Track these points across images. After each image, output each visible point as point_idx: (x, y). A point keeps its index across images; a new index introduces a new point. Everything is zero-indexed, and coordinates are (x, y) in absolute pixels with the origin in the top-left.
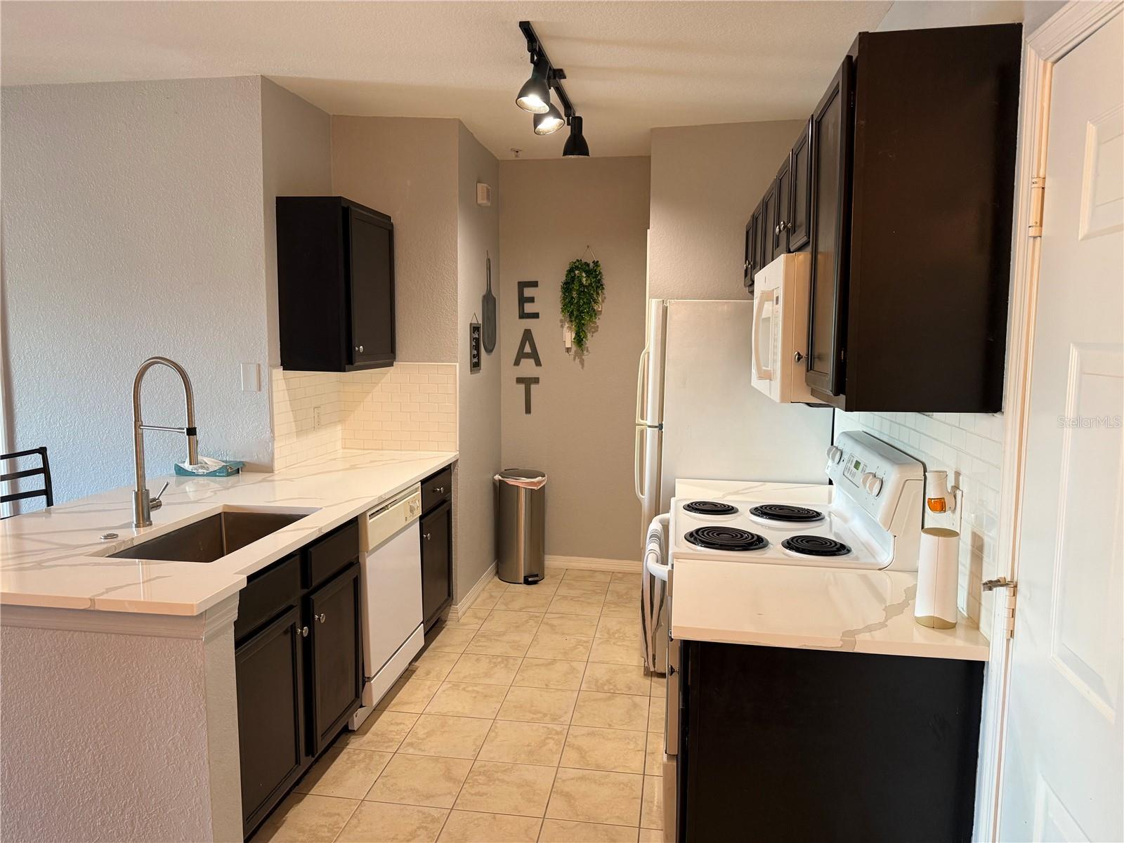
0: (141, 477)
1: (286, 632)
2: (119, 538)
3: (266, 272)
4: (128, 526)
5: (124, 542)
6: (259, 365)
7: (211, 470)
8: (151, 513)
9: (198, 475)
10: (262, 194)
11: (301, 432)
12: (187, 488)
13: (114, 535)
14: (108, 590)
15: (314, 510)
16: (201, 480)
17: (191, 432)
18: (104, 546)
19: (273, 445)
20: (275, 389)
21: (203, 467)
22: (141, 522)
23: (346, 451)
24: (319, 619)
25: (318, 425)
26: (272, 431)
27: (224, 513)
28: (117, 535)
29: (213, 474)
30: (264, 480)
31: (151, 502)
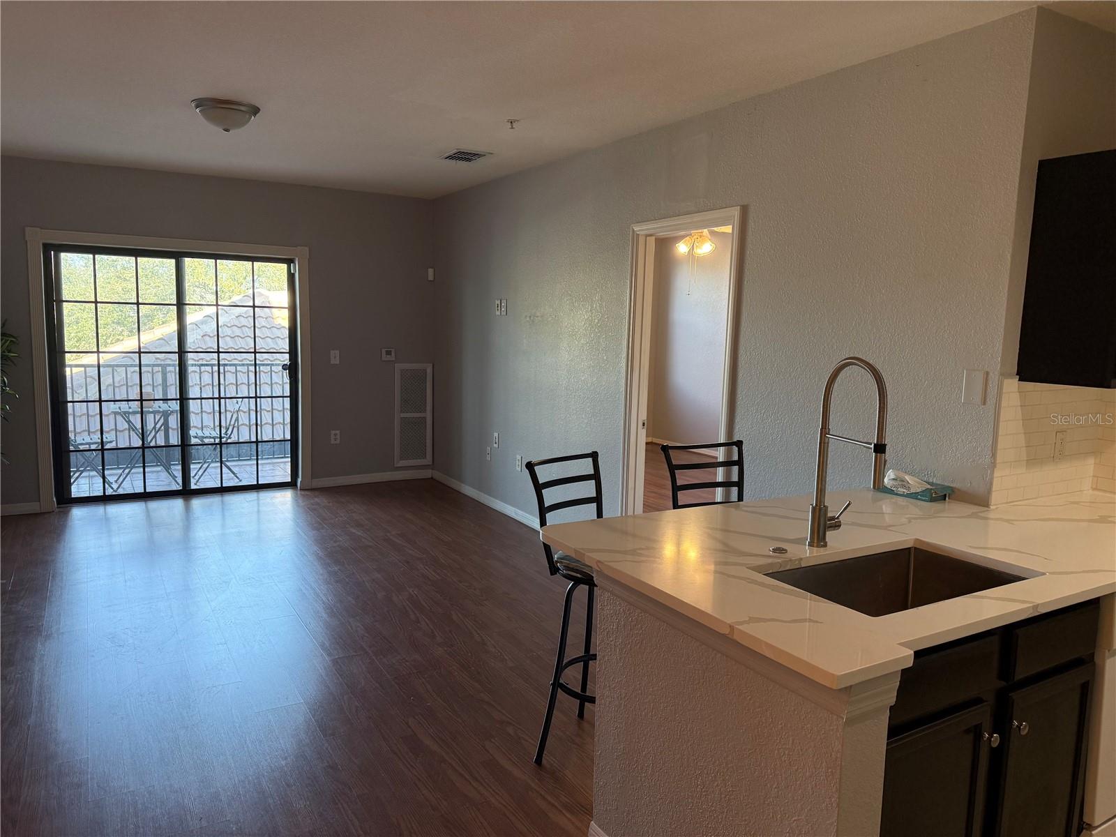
0: (821, 491)
1: (967, 731)
2: (787, 555)
3: (1013, 256)
4: (800, 541)
5: (791, 560)
6: (987, 373)
7: (912, 491)
8: (827, 533)
9: (897, 494)
10: (1019, 160)
11: (1033, 460)
12: (884, 507)
13: (783, 550)
14: (752, 620)
15: (1035, 574)
16: (900, 500)
17: (880, 449)
18: (770, 561)
19: (993, 473)
20: (1004, 404)
21: (903, 486)
22: (815, 541)
23: (1096, 493)
24: (1019, 727)
25: (1058, 455)
26: (994, 455)
27: (915, 548)
28: (786, 550)
29: (914, 496)
30: (974, 515)
31: (829, 520)
